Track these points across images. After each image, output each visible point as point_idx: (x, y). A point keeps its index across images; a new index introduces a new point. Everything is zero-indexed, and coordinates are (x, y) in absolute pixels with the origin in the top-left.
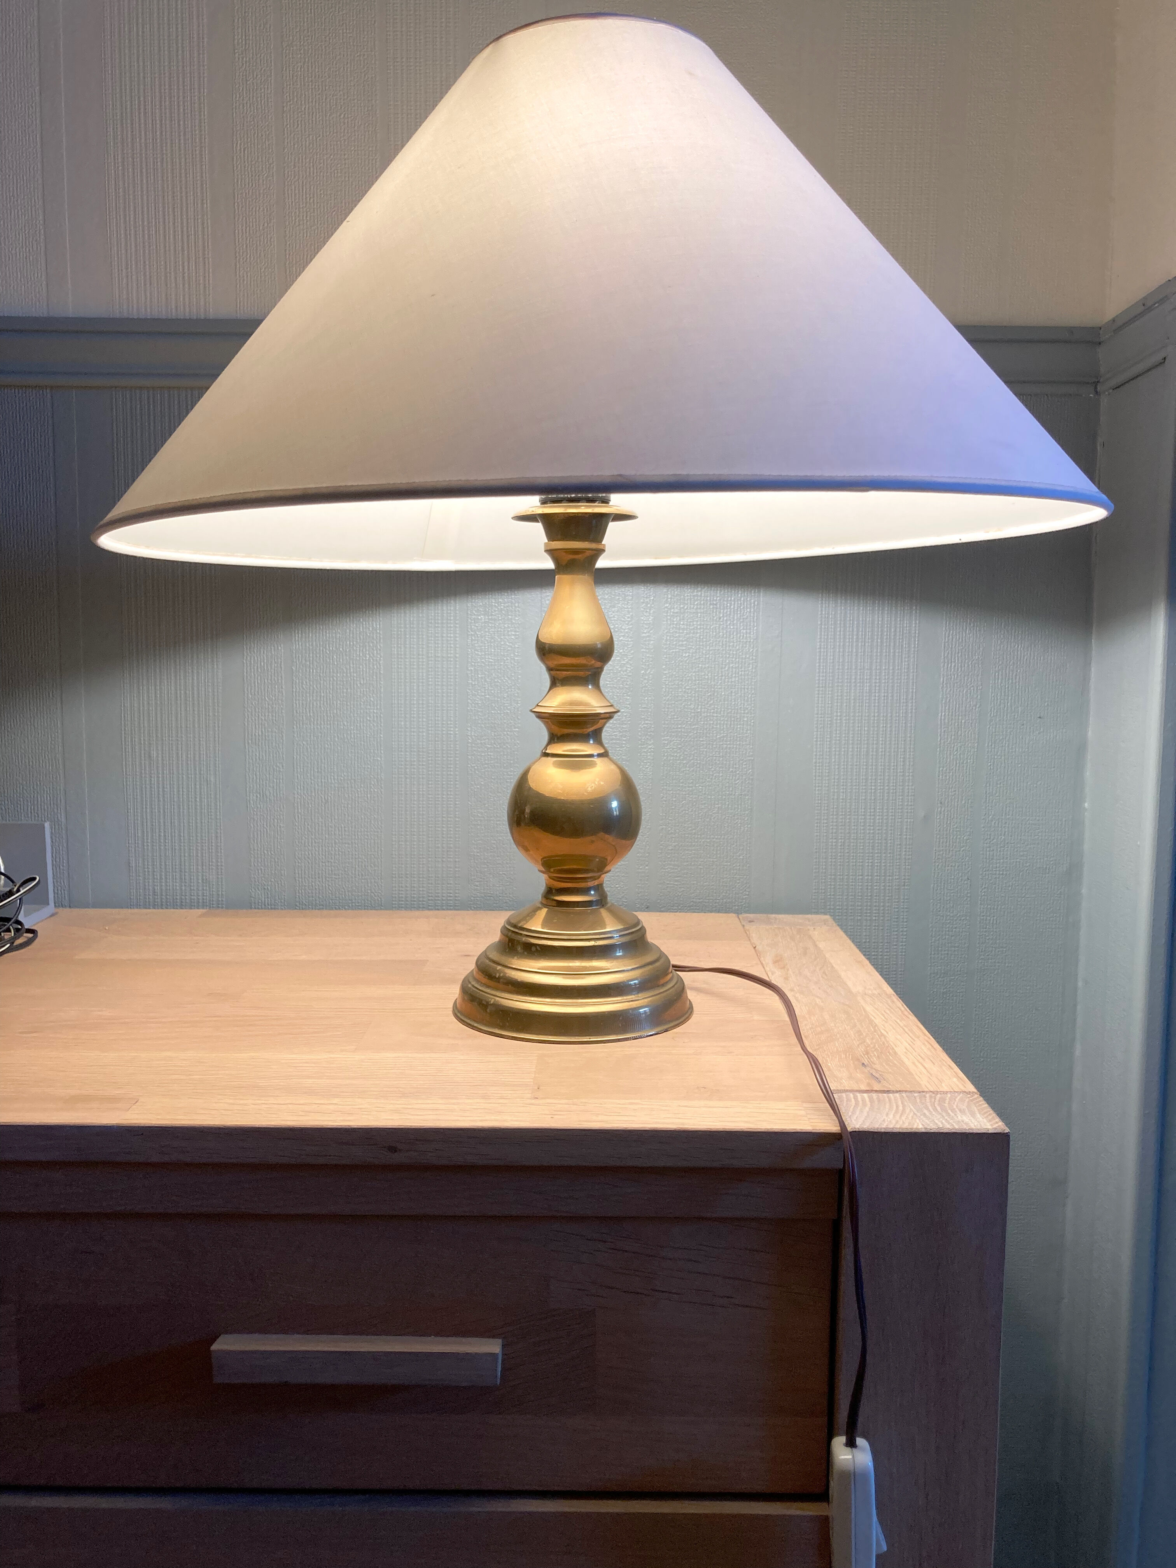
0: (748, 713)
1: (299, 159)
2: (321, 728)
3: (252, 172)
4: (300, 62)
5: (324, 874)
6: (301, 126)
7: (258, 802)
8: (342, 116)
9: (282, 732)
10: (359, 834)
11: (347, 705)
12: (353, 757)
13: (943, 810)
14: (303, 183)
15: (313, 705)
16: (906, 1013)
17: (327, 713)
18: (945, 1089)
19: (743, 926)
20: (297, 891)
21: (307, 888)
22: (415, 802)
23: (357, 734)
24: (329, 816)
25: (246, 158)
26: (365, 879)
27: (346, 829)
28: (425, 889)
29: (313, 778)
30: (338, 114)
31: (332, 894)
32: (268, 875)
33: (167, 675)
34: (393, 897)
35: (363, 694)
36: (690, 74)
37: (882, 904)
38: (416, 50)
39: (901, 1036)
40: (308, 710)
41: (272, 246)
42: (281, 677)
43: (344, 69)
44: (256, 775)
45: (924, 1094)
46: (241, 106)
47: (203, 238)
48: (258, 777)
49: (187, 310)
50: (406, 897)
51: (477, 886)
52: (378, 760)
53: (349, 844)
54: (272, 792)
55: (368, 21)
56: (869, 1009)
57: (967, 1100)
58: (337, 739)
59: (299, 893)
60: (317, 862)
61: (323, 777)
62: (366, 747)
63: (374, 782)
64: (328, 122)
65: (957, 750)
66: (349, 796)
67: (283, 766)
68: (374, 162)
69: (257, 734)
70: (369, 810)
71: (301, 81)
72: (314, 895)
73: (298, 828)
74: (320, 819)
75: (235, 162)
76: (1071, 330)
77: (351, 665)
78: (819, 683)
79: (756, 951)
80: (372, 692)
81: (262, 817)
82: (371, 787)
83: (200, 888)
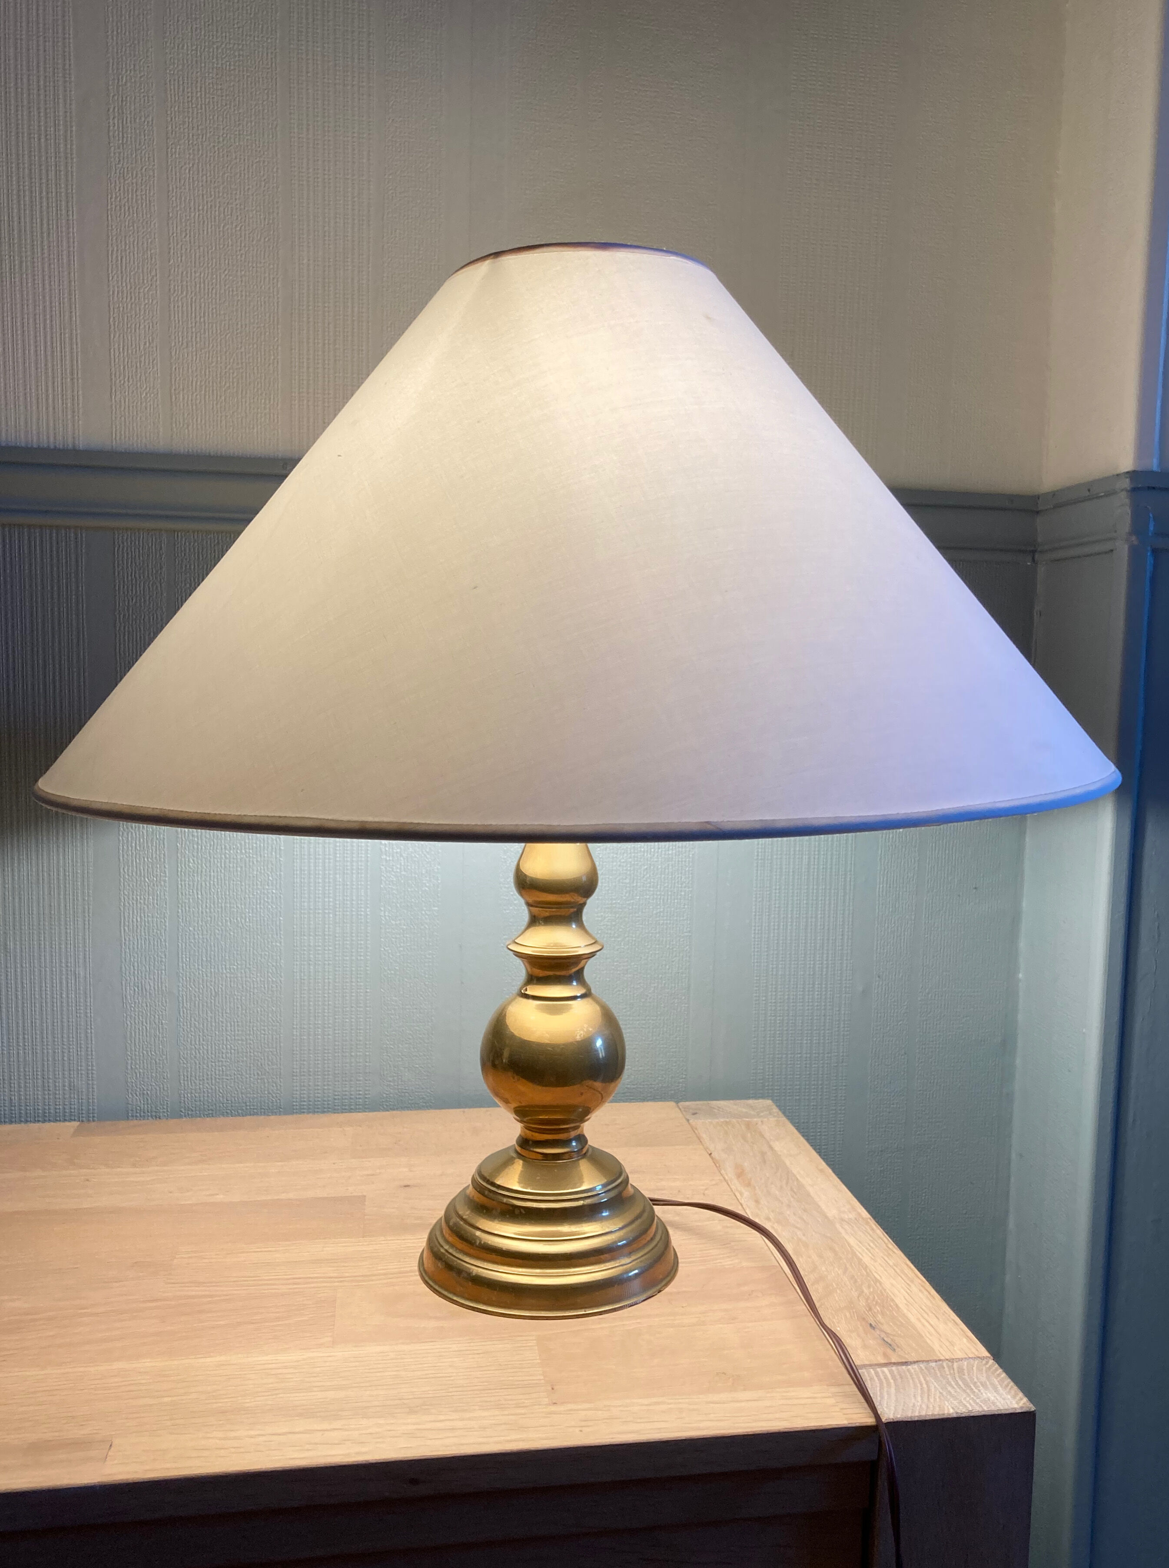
0: (685, 887)
1: (187, 273)
2: (210, 912)
3: (131, 284)
4: (189, 164)
5: (214, 1075)
6: (190, 236)
7: (136, 996)
8: (238, 229)
9: (165, 917)
10: (255, 1028)
11: (242, 885)
12: (248, 943)
13: (881, 983)
14: (192, 301)
15: (201, 885)
16: (891, 1246)
17: (217, 894)
18: (960, 1355)
19: (688, 1120)
20: (182, 1096)
21: (193, 1091)
22: (320, 992)
23: (253, 917)
24: (220, 1010)
25: (124, 268)
26: (261, 1079)
27: (240, 1024)
28: (330, 1087)
29: (200, 967)
30: (234, 225)
31: (223, 1097)
32: (148, 1078)
33: (27, 854)
34: (293, 1098)
35: (260, 873)
36: (708, 318)
37: (820, 1082)
38: (324, 161)
39: (894, 1279)
40: (195, 892)
41: (155, 369)
42: (164, 855)
43: (240, 176)
44: (134, 967)
45: (941, 1362)
46: (118, 208)
47: (72, 357)
48: (136, 968)
49: (52, 439)
50: (309, 1097)
51: (390, 1081)
52: (276, 946)
53: (242, 1040)
54: (152, 985)
55: (268, 124)
56: (852, 1241)
57: (984, 1368)
58: (229, 924)
59: (184, 1097)
60: (206, 1062)
61: (213, 967)
62: (263, 932)
63: (272, 970)
64: (221, 234)
65: (895, 923)
66: (243, 987)
67: (165, 955)
68: (275, 280)
69: (135, 920)
70: (266, 1002)
71: (189, 185)
72: (202, 1099)
73: (184, 1025)
74: (209, 1014)
75: (110, 272)
76: (1012, 498)
77: (247, 841)
78: (758, 856)
79: (712, 1158)
80: (270, 870)
81: (141, 1014)
82: (268, 977)
83: (67, 1096)
